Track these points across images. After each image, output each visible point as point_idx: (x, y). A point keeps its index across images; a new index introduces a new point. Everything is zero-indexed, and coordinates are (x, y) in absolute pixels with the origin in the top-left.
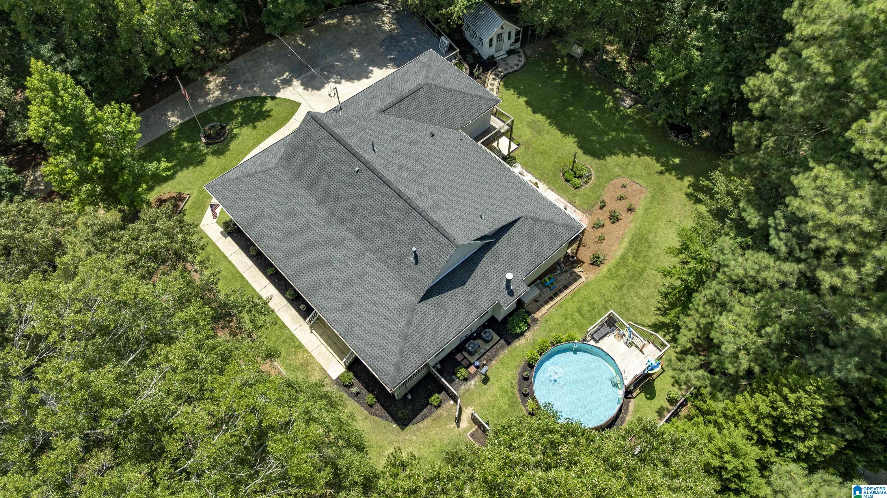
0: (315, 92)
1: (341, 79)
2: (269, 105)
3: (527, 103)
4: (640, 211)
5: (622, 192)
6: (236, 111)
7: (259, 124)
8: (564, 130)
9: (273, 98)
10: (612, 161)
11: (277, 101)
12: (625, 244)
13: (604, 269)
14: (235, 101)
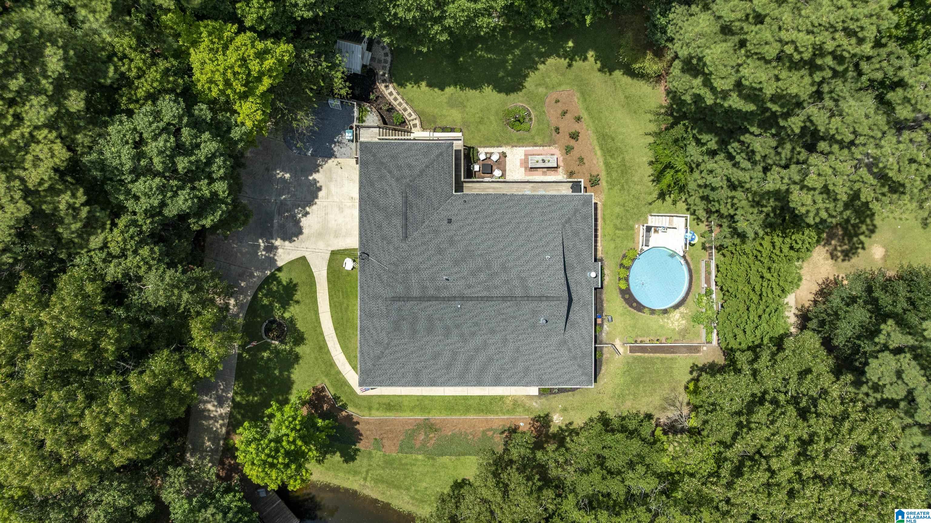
0: (301, 237)
1: (304, 208)
2: (283, 277)
3: (430, 85)
4: (585, 115)
5: (560, 108)
6: (266, 302)
7: (296, 297)
8: (475, 85)
9: (280, 269)
10: (530, 82)
11: (285, 269)
12: (599, 153)
13: (603, 183)
14: (255, 297)
